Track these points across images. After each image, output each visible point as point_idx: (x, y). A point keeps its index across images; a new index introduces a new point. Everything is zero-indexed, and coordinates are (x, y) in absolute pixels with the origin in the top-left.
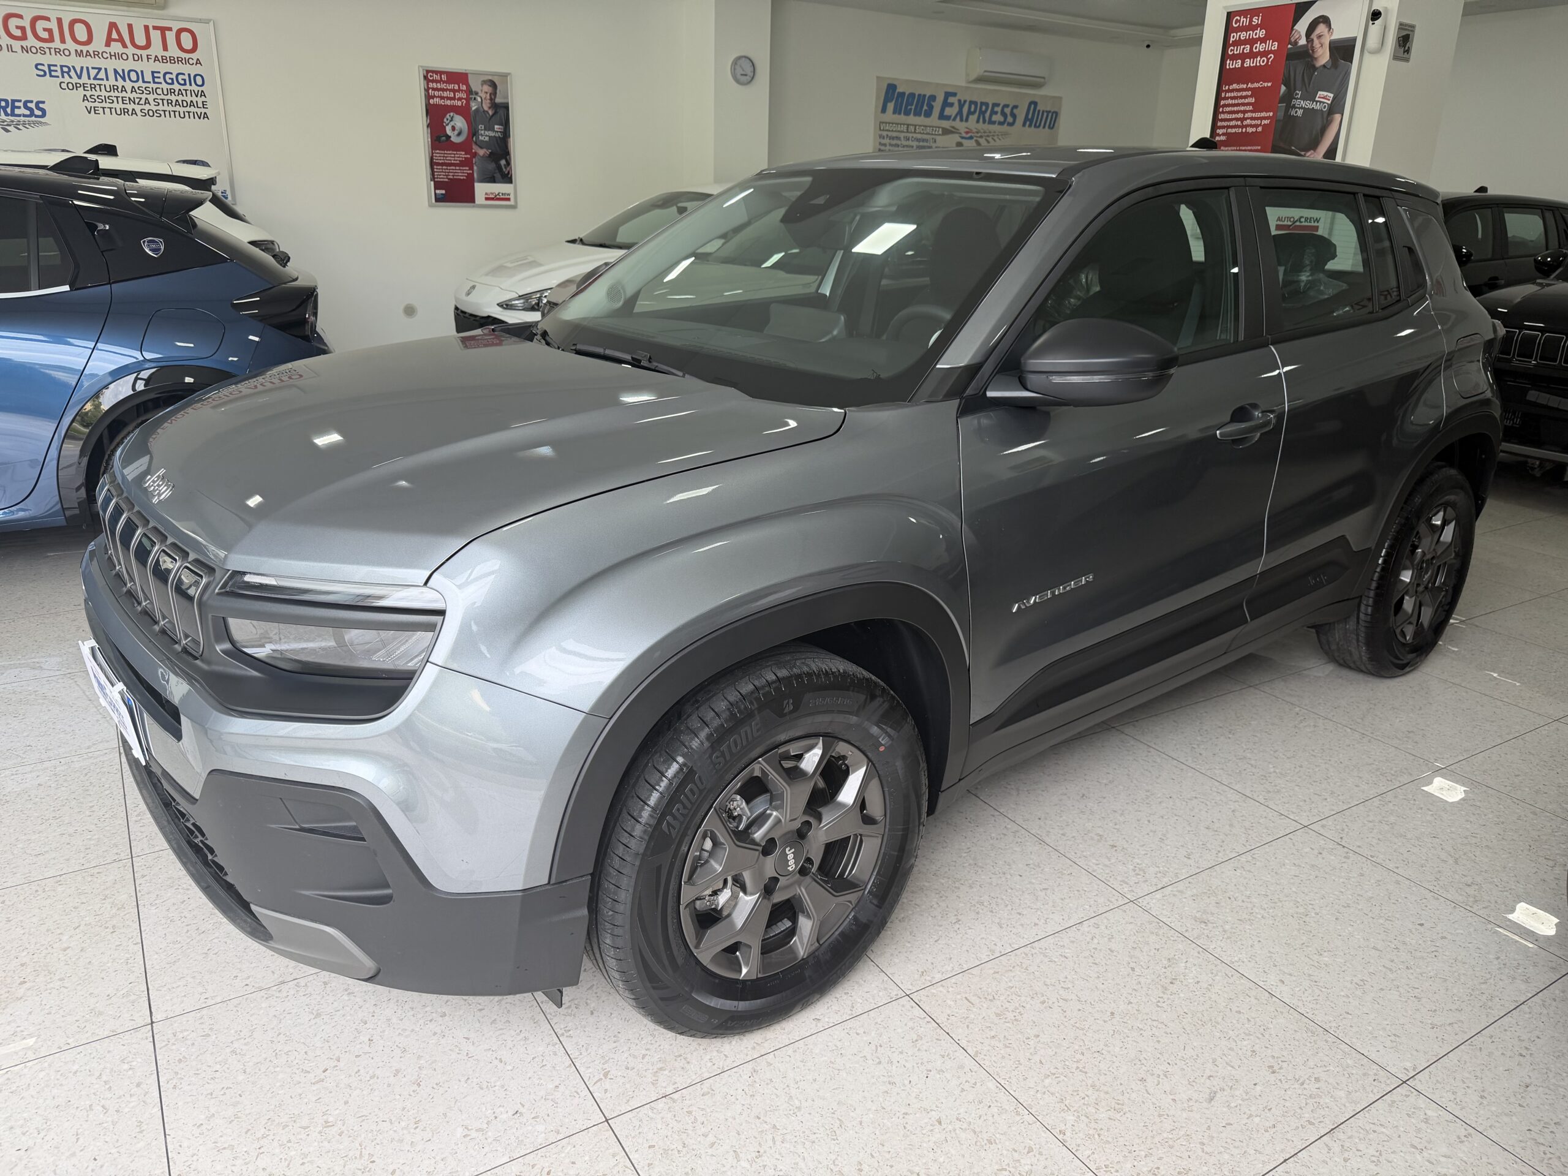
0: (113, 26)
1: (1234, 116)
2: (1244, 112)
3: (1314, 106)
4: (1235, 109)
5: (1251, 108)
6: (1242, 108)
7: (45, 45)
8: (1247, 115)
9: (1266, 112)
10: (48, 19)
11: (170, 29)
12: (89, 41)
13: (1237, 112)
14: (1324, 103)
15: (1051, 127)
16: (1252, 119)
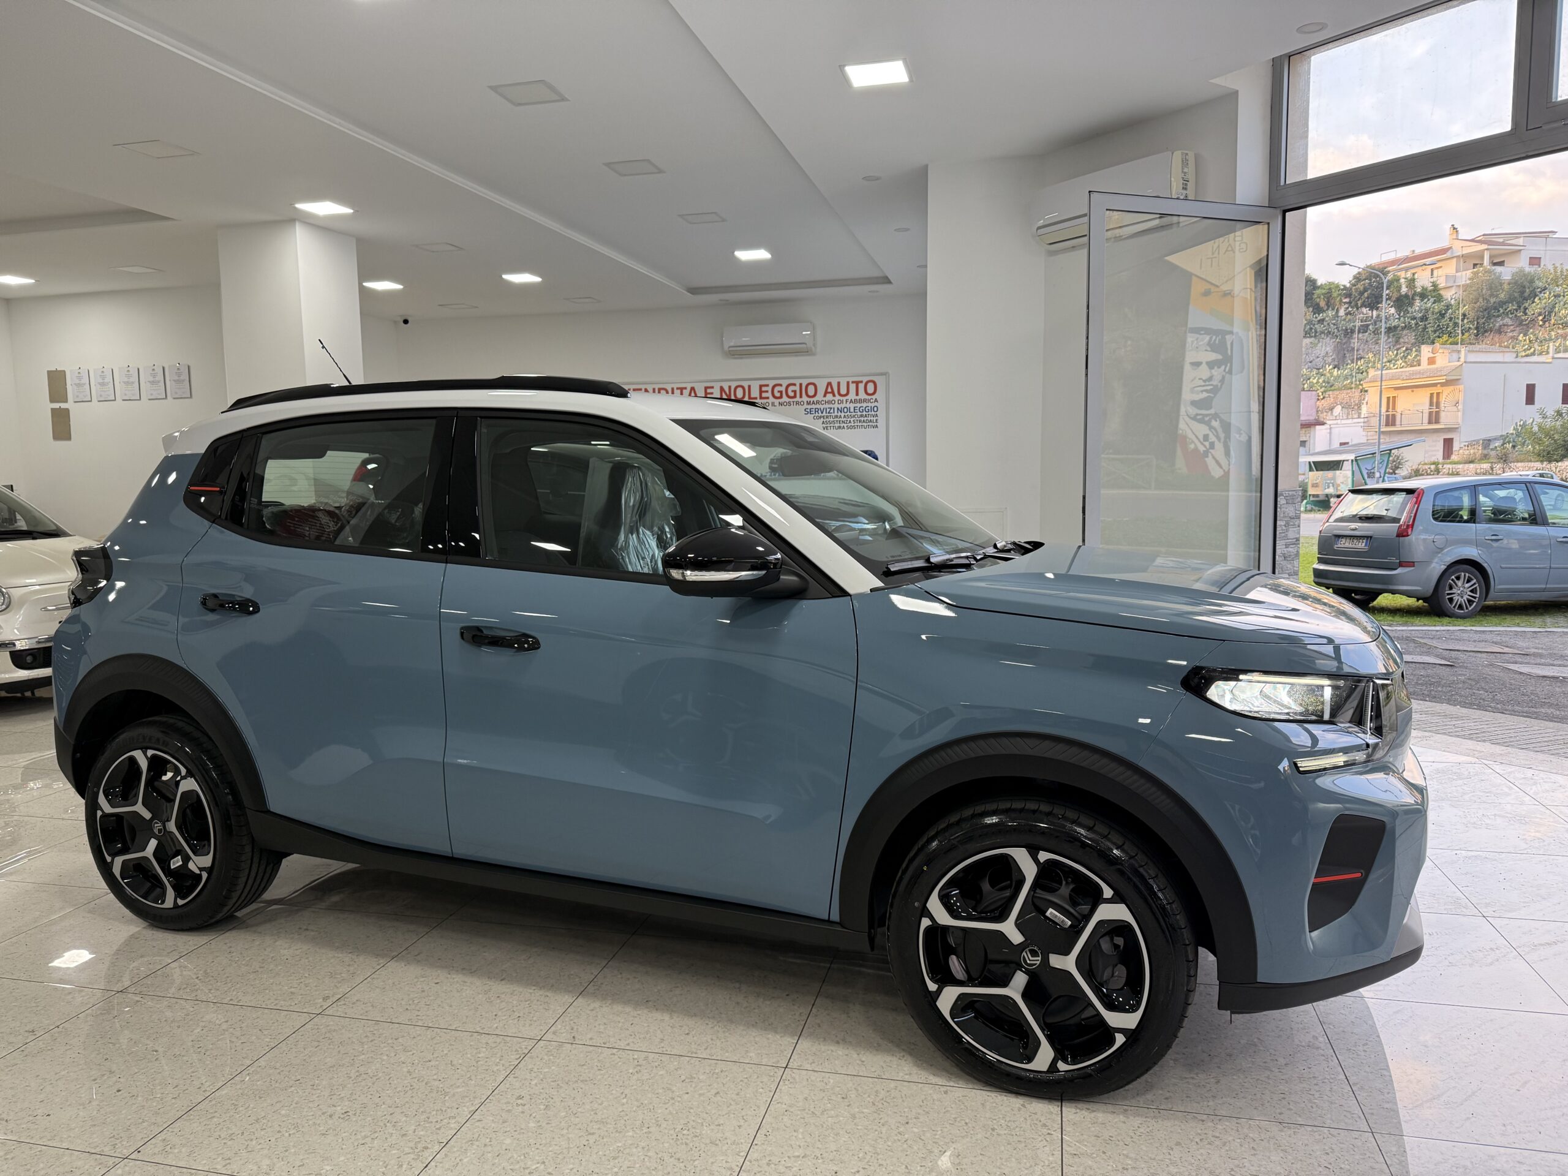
0: (829, 384)
7: (791, 400)
10: (794, 385)
11: (861, 382)
12: (815, 395)
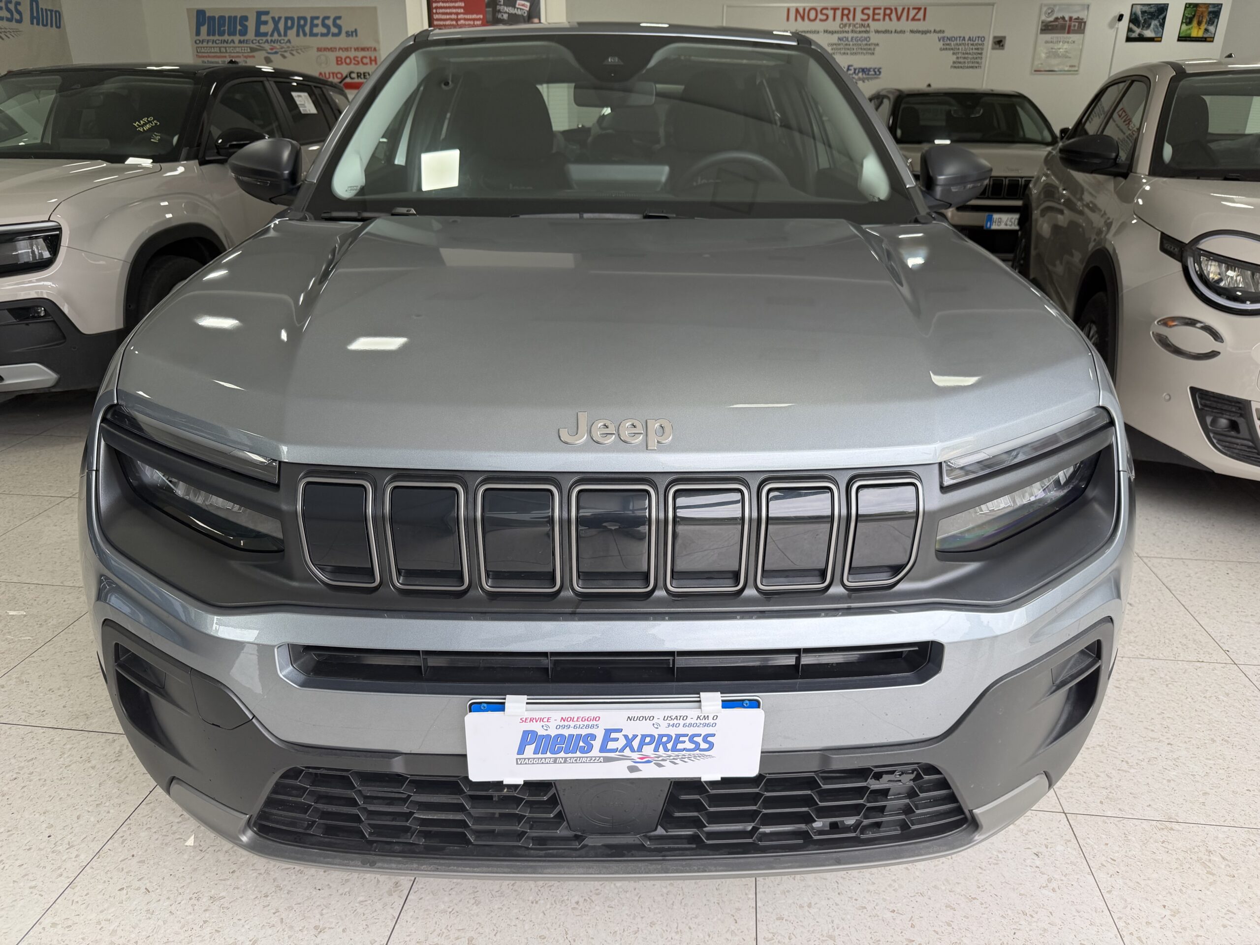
1: (448, 17)
2: (457, 14)
3: (515, 11)
4: (448, 11)
5: (462, 11)
6: (454, 11)
8: (460, 17)
9: (477, 14)
13: (451, 14)
14: (523, 9)
15: (59, 27)
16: (465, 19)
